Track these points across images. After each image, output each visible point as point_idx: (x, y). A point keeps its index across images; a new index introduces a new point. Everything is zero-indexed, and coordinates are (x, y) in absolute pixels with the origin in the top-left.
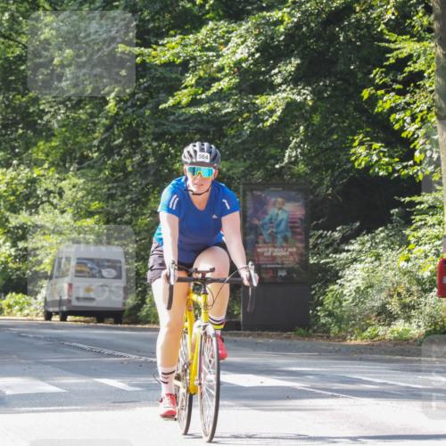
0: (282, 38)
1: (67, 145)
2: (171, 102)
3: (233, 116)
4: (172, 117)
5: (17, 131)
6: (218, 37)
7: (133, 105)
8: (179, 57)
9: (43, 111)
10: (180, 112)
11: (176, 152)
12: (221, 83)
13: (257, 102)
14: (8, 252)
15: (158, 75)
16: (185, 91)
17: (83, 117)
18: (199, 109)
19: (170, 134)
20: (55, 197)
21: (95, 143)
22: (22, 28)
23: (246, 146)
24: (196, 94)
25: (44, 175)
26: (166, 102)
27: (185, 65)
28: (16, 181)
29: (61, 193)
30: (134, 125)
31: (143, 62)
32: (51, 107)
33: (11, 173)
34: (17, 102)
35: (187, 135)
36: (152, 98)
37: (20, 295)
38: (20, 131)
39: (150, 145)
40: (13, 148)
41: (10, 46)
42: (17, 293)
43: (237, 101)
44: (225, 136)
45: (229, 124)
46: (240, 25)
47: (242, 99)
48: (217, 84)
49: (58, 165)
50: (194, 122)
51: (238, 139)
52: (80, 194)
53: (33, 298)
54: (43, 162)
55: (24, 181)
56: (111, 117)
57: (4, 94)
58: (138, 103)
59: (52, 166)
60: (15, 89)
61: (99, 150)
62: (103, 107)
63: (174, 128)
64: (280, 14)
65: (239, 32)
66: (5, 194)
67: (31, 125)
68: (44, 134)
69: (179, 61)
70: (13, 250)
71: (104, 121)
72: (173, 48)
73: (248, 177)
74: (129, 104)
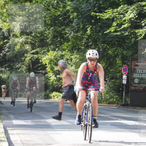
0: (145, 11)
1: (74, 44)
2: (108, 31)
3: (128, 36)
4: (108, 36)
5: (58, 39)
6: (124, 10)
7: (96, 32)
8: (111, 17)
9: (66, 33)
10: (111, 34)
11: (109, 47)
12: (125, 25)
13: (136, 31)
14: (54, 79)
15: (104, 22)
16: (113, 28)
17: (79, 35)
18: (117, 34)
19: (107, 41)
20: (69, 61)
21: (83, 44)
22: (60, 6)
23: (132, 46)
24: (116, 29)
25: (66, 54)
26: (106, 31)
27: (113, 19)
28: (57, 56)
29: (71, 60)
30: (96, 38)
31: (100, 18)
32: (69, 32)
33: (55, 53)
34: (58, 30)
35: (113, 42)
36: (102, 30)
37: (57, 93)
38: (59, 39)
39: (101, 45)
40: (56, 45)
41: (56, 12)
42: (56, 92)
43: (129, 31)
44: (125, 43)
45: (127, 39)
46: (132, 7)
47: (131, 31)
48: (123, 26)
49: (71, 50)
50: (115, 38)
51: (129, 44)
52: (78, 60)
53: (61, 94)
54: (66, 49)
55: (60, 56)
56: (89, 35)
57: (54, 27)
58: (97, 31)
59: (69, 51)
60: (57, 26)
61: (84, 46)
62: (86, 32)
63: (109, 40)
64: (145, 3)
65: (131, 9)
66: (53, 60)
67: (62, 37)
68: (66, 40)
69: (111, 18)
70: (55, 78)
71: (86, 37)
72: (109, 14)
73: (133, 56)
74: (94, 31)
